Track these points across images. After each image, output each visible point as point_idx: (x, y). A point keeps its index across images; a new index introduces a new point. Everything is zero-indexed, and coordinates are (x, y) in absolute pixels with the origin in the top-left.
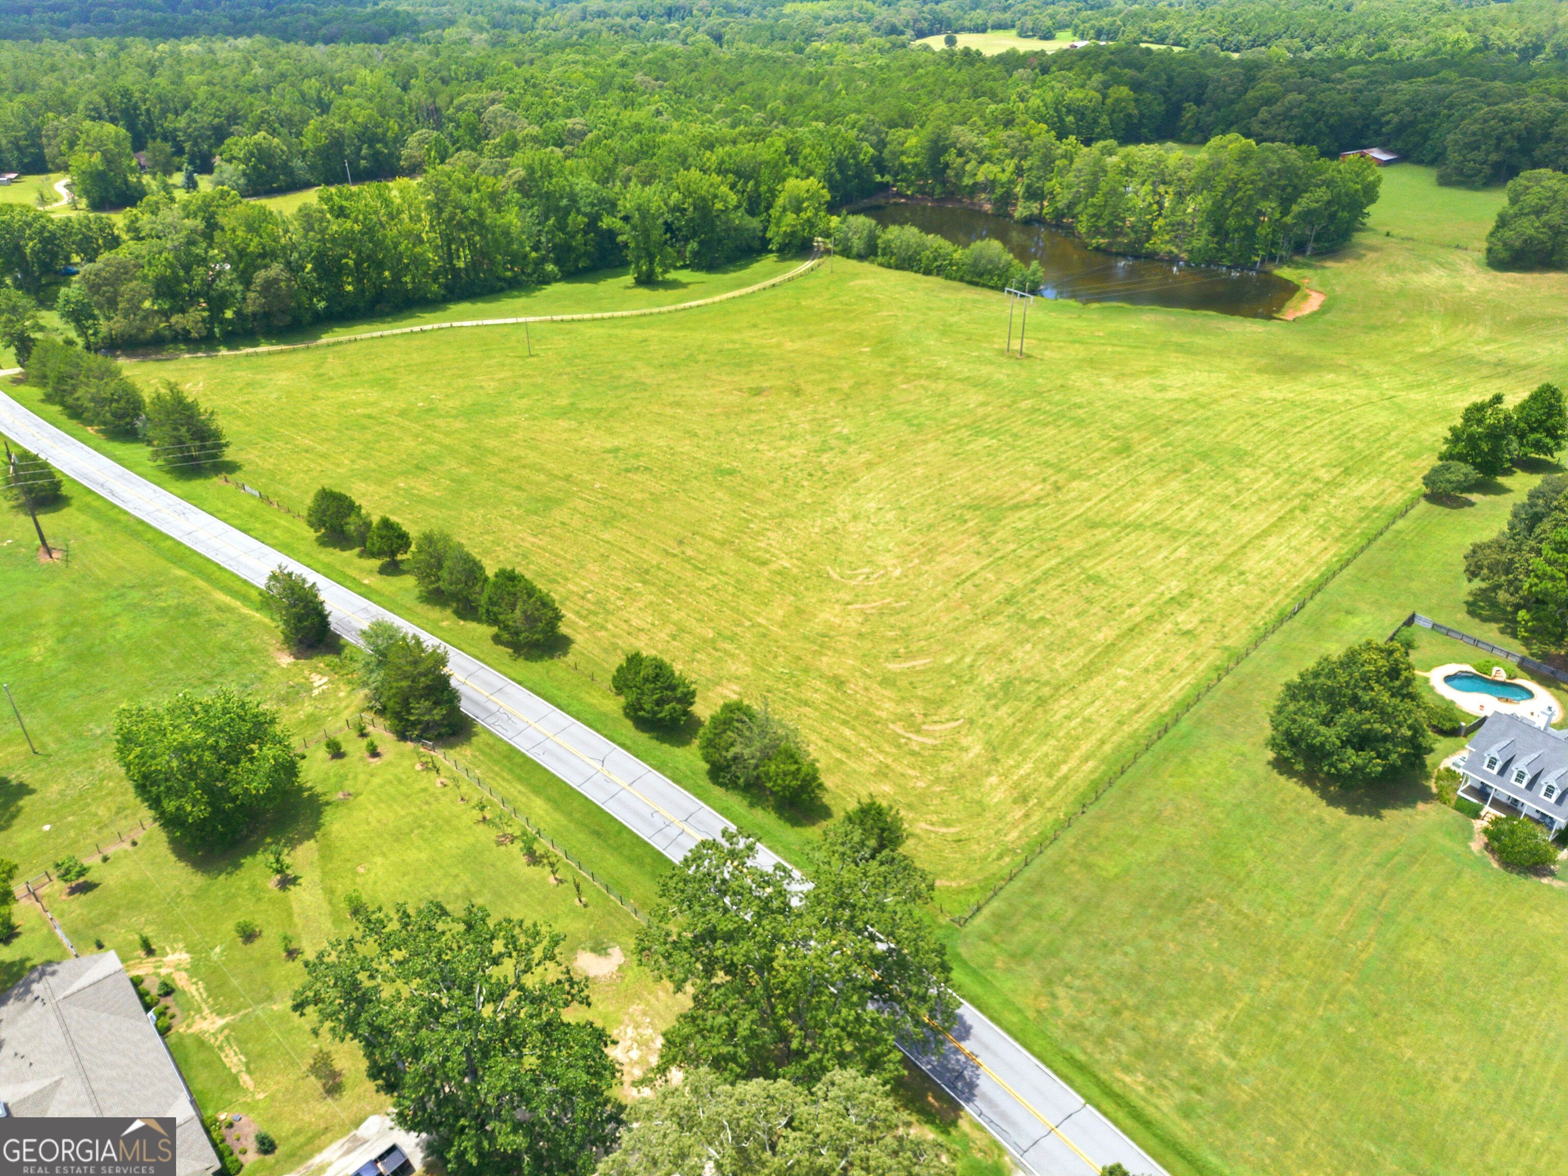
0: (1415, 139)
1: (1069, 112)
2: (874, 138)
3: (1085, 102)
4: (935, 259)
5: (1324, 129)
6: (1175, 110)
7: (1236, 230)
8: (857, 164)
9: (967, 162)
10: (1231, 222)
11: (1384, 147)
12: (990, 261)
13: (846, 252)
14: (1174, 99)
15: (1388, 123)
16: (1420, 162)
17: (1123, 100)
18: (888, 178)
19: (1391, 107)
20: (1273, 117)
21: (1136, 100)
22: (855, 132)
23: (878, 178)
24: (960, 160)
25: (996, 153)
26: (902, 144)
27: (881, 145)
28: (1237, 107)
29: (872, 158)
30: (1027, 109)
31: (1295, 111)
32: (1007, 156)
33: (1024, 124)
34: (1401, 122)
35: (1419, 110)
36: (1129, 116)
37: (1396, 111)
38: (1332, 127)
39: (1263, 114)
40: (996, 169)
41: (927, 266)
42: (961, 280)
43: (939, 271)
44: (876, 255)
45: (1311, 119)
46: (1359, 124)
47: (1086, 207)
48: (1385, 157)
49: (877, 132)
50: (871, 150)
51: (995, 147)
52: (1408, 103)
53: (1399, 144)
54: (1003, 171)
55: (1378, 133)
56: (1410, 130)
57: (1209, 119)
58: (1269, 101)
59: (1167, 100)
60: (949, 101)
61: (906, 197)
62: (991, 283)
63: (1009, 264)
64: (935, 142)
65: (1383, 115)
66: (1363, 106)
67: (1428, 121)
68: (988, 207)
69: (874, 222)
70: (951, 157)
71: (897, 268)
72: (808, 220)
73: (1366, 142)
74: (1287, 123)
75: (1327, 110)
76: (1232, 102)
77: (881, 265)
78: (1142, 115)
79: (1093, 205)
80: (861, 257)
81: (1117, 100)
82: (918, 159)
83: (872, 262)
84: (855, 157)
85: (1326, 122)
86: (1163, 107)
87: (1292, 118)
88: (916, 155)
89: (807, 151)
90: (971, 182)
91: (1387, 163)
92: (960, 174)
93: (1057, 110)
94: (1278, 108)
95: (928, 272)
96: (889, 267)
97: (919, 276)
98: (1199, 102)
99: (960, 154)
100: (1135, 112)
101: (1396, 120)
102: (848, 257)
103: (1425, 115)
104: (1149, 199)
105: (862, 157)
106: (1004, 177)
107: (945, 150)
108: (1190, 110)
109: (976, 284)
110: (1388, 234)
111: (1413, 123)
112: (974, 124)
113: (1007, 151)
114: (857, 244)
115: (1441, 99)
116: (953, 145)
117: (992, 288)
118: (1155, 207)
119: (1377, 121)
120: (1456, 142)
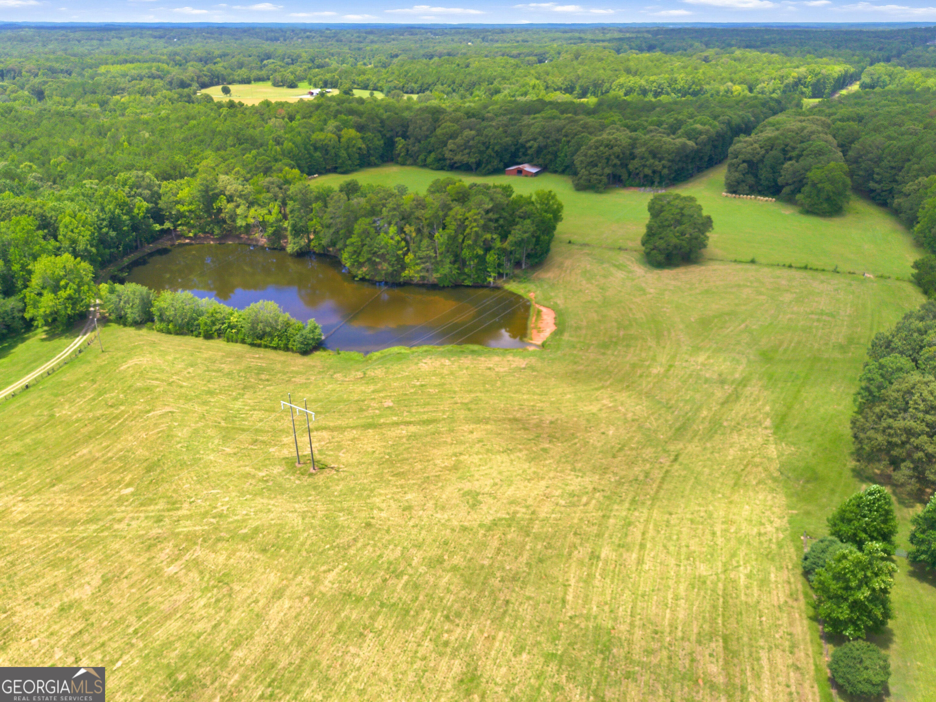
0: (549, 157)
1: (316, 149)
2: (147, 192)
3: (326, 141)
4: (214, 323)
5: (493, 154)
6: (390, 144)
7: (471, 259)
8: (133, 218)
9: (238, 206)
10: (466, 253)
11: (530, 162)
12: (268, 324)
13: (121, 320)
14: (388, 135)
15: (531, 147)
16: (555, 172)
17: (353, 139)
18: (167, 225)
19: (530, 137)
20: (458, 147)
21: (362, 138)
22: (127, 189)
23: (157, 227)
24: (230, 206)
25: (261, 197)
26: (175, 195)
27: (155, 197)
28: (433, 140)
29: (148, 210)
30: (283, 151)
31: (471, 143)
32: (270, 199)
33: (281, 170)
34: (539, 147)
35: (548, 138)
36: (360, 149)
37: (535, 139)
38: (497, 152)
39: (451, 144)
40: (264, 211)
41: (206, 331)
42: (243, 342)
43: (220, 334)
44: (153, 321)
45: (483, 148)
46: (513, 149)
47: (346, 246)
48: (534, 170)
49: (149, 187)
50: (145, 204)
51: (259, 192)
52: (540, 134)
53: (541, 161)
54: (270, 213)
55: (525, 154)
56: (545, 151)
57: (416, 149)
58: (453, 136)
59: (384, 136)
60: (218, 149)
61: (190, 238)
62: (274, 344)
63: (287, 325)
64: (207, 191)
65: (527, 142)
66: (513, 136)
67: (555, 145)
68: (263, 241)
69: (145, 289)
70: (222, 202)
71: (177, 333)
72: (70, 298)
73: (519, 160)
74: (467, 151)
75: (492, 141)
76: (427, 137)
77: (161, 331)
78: (369, 148)
79: (352, 244)
80: (138, 324)
81: (349, 139)
82: (192, 207)
83: (151, 329)
84: (129, 212)
85: (493, 149)
86: (382, 142)
87: (470, 147)
88: (191, 203)
89: (67, 219)
90: (244, 224)
91: (536, 174)
92: (233, 217)
93: (306, 149)
94: (459, 140)
95: (208, 336)
96: (169, 332)
97: (200, 341)
98: (405, 136)
99: (230, 199)
100: (364, 146)
101: (536, 145)
102: (125, 325)
103: (553, 142)
104: (397, 238)
105: (136, 211)
106: (271, 219)
107: (216, 197)
108: (400, 143)
109: (259, 346)
110: (570, 242)
111: (546, 147)
112: (238, 173)
113: (270, 195)
114: (132, 313)
115: (559, 130)
116: (222, 193)
117: (275, 348)
118: (403, 243)
119: (523, 146)
120: (582, 162)
